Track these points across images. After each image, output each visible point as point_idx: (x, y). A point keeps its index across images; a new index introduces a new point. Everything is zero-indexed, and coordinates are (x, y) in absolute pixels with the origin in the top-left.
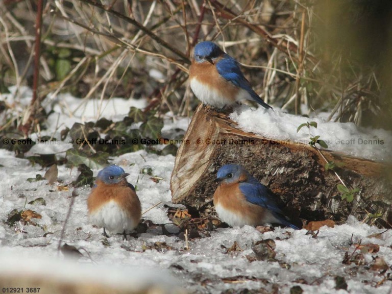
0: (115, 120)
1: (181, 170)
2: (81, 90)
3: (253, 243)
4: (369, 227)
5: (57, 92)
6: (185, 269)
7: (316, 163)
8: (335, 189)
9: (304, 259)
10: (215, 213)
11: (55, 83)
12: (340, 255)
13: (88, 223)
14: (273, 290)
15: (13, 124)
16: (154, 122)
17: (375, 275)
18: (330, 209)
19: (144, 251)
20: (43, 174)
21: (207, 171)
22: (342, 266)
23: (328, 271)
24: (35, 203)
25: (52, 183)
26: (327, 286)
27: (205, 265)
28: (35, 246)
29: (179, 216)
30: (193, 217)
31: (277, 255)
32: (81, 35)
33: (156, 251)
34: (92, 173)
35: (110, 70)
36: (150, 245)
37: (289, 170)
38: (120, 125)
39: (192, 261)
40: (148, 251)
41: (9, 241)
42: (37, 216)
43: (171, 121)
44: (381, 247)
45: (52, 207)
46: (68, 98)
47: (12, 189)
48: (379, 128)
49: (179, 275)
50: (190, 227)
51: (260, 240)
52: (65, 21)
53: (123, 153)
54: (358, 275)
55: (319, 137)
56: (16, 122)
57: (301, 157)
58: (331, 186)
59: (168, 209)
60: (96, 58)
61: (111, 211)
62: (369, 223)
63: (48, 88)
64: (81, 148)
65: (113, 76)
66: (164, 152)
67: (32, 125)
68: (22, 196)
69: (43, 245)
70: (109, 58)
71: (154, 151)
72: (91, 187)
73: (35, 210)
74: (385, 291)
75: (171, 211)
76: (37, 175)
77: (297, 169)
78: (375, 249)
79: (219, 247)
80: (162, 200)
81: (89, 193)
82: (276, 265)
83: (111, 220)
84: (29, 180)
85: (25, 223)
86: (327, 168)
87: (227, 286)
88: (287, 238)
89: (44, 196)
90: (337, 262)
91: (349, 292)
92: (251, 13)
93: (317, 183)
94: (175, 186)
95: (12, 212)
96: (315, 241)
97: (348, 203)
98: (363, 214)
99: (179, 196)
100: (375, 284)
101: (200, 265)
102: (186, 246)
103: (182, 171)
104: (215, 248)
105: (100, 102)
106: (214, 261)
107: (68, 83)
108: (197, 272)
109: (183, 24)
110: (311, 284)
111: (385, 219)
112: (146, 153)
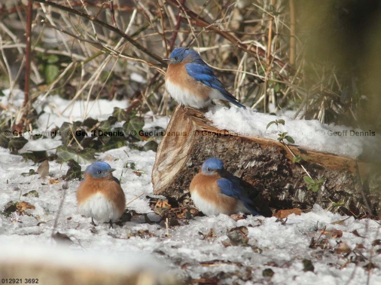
0: (100, 120)
1: (161, 164)
2: (68, 92)
3: (227, 229)
4: (332, 215)
5: (47, 94)
6: (167, 254)
7: (284, 157)
8: (301, 181)
9: (274, 244)
10: (192, 203)
11: (45, 86)
12: (307, 240)
13: (77, 213)
14: (247, 273)
15: (7, 124)
16: (136, 120)
17: (339, 258)
18: (297, 198)
19: (129, 238)
20: (35, 168)
21: (186, 165)
22: (309, 250)
23: (297, 255)
24: (29, 195)
25: (44, 177)
26: (296, 268)
27: (185, 251)
28: (30, 234)
29: (160, 206)
30: (172, 207)
31: (250, 240)
32: (67, 42)
33: (139, 238)
34: (80, 168)
35: (95, 74)
36: (134, 232)
37: (260, 163)
38: (105, 123)
39: (173, 247)
40: (132, 238)
41: (5, 230)
42: (32, 207)
43: (151, 120)
44: (344, 233)
45: (45, 198)
46: (57, 100)
47: (8, 183)
48: (340, 125)
49: (161, 260)
50: (170, 216)
51: (234, 227)
52: (53, 29)
53: (108, 149)
54: (324, 258)
55: (287, 133)
56: (10, 122)
57: (271, 152)
58: (298, 178)
59: (149, 199)
60: (82, 63)
61: (99, 202)
62: (332, 211)
63: (39, 90)
64: (69, 145)
65: (98, 80)
66: (146, 148)
67: (25, 124)
68: (17, 189)
69: (38, 234)
70: (93, 63)
71: (135, 147)
72: (80, 180)
73: (29, 201)
74: (349, 273)
75: (152, 202)
76: (31, 170)
77: (266, 163)
78: (339, 235)
79: (197, 234)
80: (144, 192)
81: (77, 186)
82: (249, 250)
83: (98, 211)
84: (23, 174)
85: (21, 214)
86: (294, 162)
87: (205, 269)
88: (258, 225)
89: (37, 190)
90: (304, 247)
91: (316, 273)
92: (223, 22)
93: (285, 175)
94: (156, 178)
95: (8, 204)
96: (284, 227)
97: (313, 193)
98: (327, 202)
99: (160, 188)
100: (339, 266)
101: (180, 250)
102: (167, 233)
103: (163, 166)
104: (193, 235)
105: (86, 103)
106: (193, 246)
107: (57, 86)
108: (178, 257)
109: (161, 31)
110: (281, 267)
111: (347, 207)
112: (129, 149)
